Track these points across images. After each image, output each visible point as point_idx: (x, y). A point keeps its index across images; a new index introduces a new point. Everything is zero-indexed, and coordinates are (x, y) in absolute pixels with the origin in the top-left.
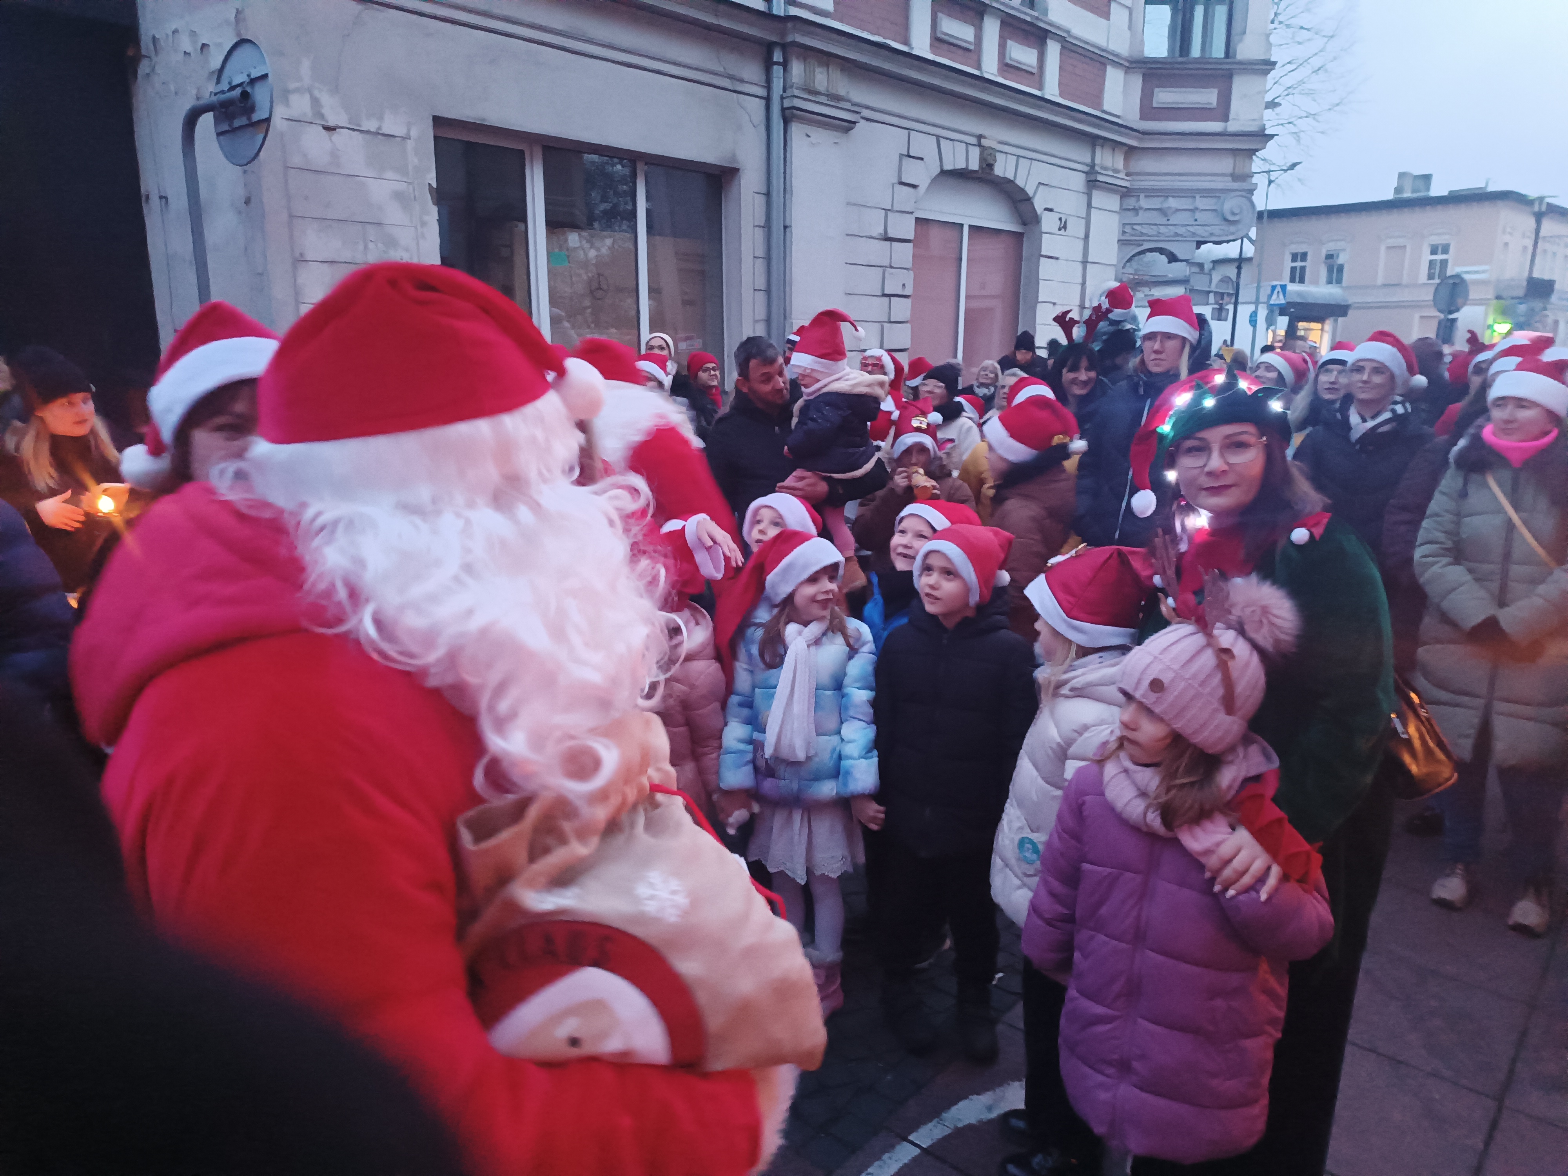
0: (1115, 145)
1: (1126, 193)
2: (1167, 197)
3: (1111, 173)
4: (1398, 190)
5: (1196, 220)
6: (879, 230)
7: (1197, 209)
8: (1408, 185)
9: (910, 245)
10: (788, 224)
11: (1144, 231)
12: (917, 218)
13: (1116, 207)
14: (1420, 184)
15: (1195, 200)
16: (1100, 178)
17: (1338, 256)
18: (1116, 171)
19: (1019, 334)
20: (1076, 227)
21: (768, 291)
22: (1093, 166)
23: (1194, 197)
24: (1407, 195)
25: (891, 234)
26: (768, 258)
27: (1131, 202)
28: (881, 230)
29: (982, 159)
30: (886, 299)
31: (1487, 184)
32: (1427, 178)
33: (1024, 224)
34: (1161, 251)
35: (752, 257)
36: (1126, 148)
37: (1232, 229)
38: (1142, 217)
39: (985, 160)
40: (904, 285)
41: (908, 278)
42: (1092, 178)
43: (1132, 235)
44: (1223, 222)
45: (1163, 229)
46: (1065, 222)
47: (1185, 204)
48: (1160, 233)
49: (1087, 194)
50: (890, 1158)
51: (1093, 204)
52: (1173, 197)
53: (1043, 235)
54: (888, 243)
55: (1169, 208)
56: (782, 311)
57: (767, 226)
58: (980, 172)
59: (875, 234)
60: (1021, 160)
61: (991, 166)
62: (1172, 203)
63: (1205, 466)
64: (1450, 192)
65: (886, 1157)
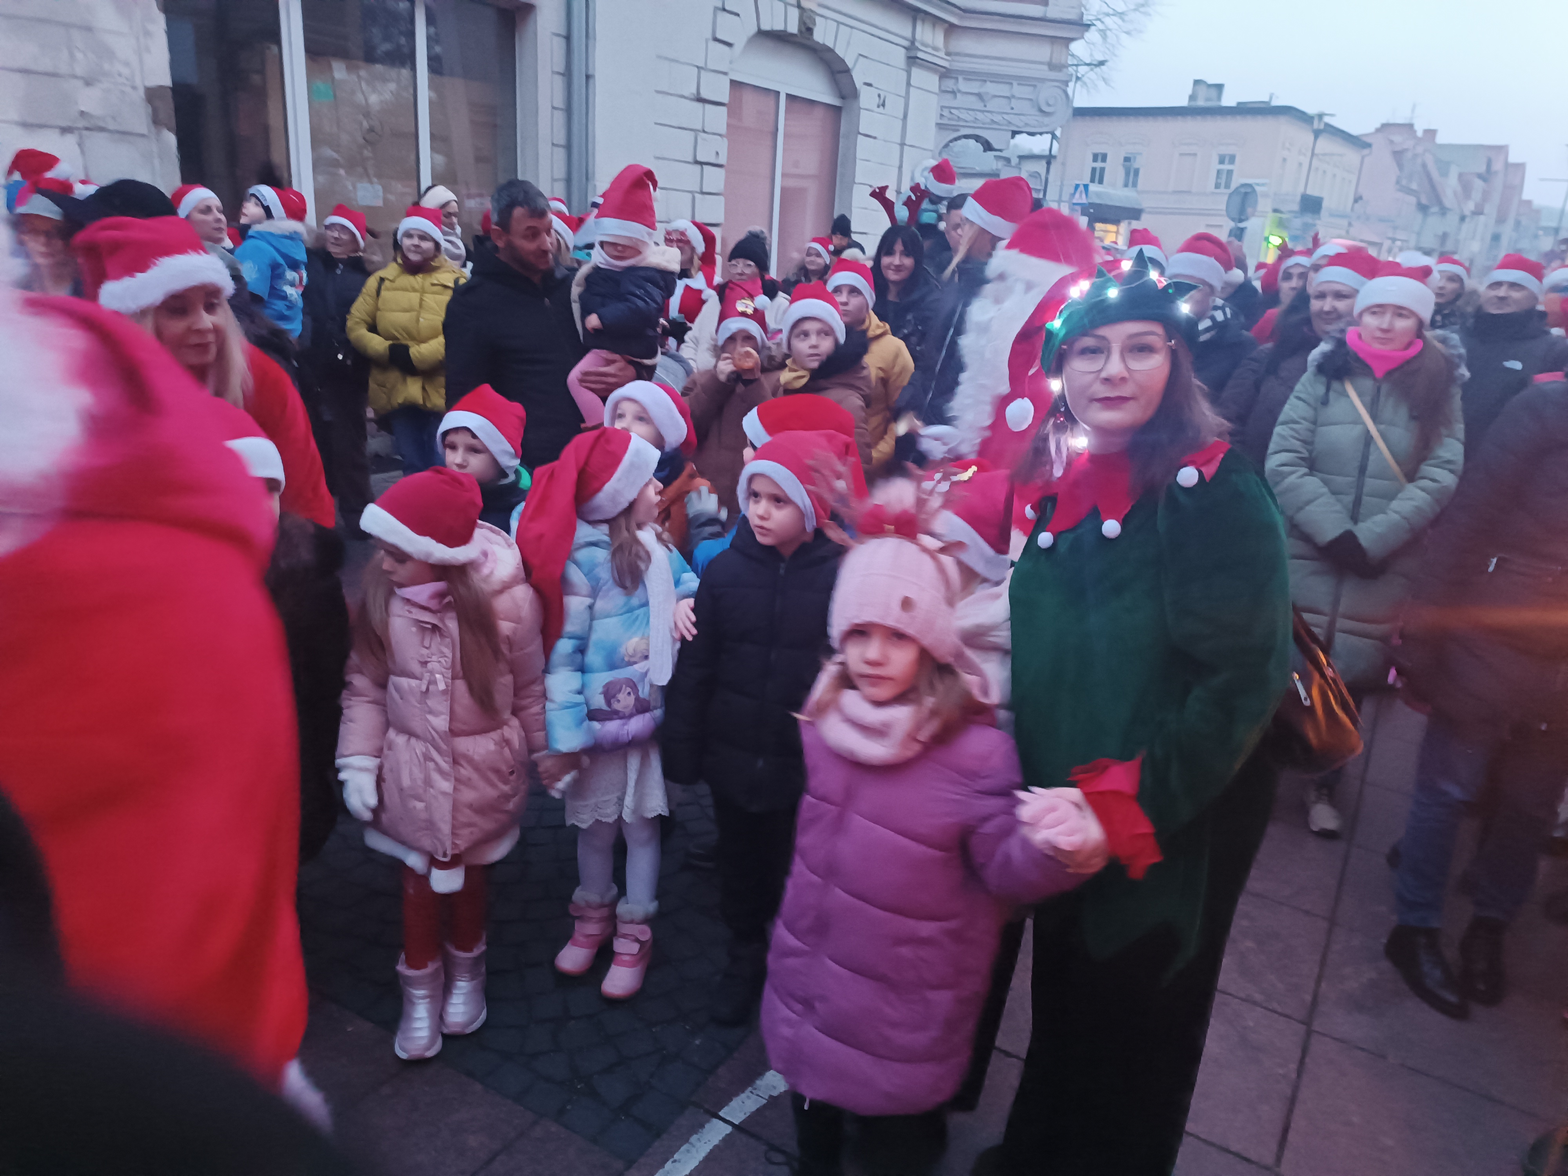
0: (936, 20)
1: (945, 74)
2: (985, 81)
3: (929, 50)
4: (1192, 98)
5: (1012, 109)
6: (692, 90)
7: (1013, 96)
8: (1202, 91)
9: (724, 109)
10: (590, 72)
11: (961, 116)
12: (733, 82)
13: (936, 89)
14: (1213, 93)
15: (1012, 87)
16: (920, 55)
17: (1135, 158)
18: (936, 49)
19: (835, 216)
20: (895, 105)
21: (568, 147)
22: (913, 42)
23: (1011, 84)
24: (1201, 103)
25: (704, 94)
26: (568, 110)
27: (949, 84)
28: (694, 91)
29: (802, 22)
30: (698, 167)
31: (1271, 98)
32: (1219, 87)
33: (843, 97)
34: (977, 138)
35: (550, 108)
36: (946, 25)
37: (1046, 120)
38: (961, 101)
39: (805, 24)
40: (717, 153)
41: (723, 146)
42: (912, 54)
43: (949, 119)
44: (1038, 113)
45: (980, 116)
46: (884, 101)
47: (1003, 90)
48: (976, 119)
49: (907, 71)
50: (699, 1140)
51: (912, 83)
52: (991, 82)
53: (861, 110)
54: (699, 105)
55: (987, 93)
56: (584, 171)
57: (568, 74)
58: (799, 35)
59: (686, 94)
60: (842, 27)
61: (810, 30)
62: (991, 88)
63: (1100, 371)
64: (1239, 103)
65: (694, 1138)
